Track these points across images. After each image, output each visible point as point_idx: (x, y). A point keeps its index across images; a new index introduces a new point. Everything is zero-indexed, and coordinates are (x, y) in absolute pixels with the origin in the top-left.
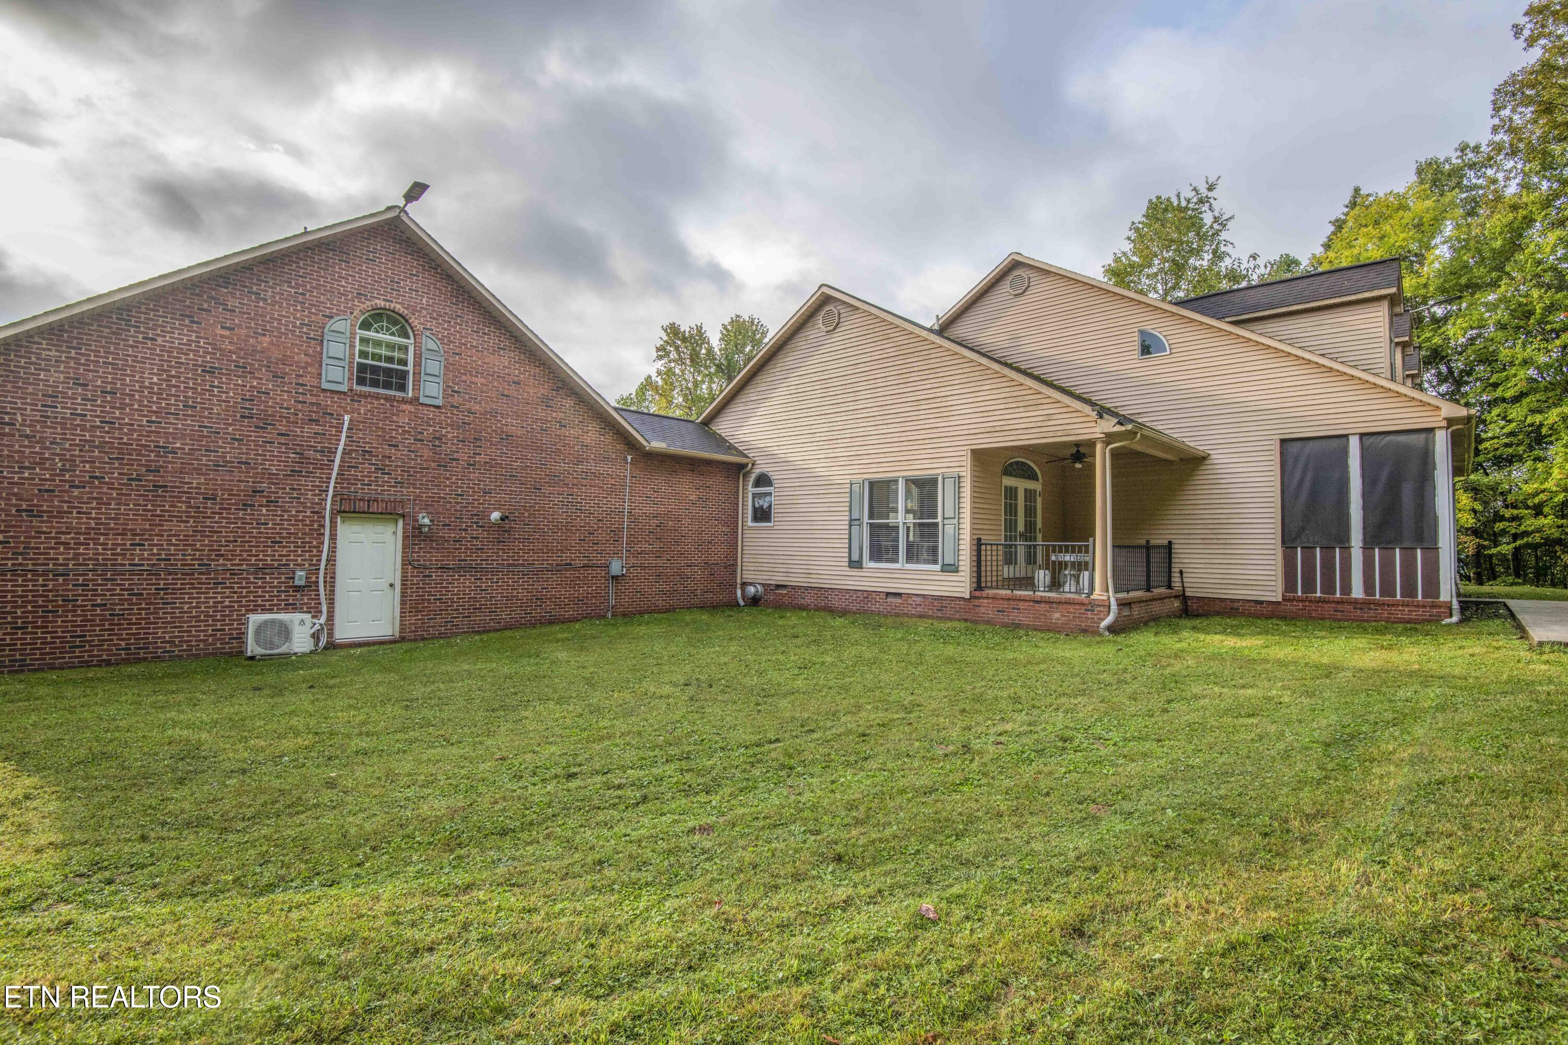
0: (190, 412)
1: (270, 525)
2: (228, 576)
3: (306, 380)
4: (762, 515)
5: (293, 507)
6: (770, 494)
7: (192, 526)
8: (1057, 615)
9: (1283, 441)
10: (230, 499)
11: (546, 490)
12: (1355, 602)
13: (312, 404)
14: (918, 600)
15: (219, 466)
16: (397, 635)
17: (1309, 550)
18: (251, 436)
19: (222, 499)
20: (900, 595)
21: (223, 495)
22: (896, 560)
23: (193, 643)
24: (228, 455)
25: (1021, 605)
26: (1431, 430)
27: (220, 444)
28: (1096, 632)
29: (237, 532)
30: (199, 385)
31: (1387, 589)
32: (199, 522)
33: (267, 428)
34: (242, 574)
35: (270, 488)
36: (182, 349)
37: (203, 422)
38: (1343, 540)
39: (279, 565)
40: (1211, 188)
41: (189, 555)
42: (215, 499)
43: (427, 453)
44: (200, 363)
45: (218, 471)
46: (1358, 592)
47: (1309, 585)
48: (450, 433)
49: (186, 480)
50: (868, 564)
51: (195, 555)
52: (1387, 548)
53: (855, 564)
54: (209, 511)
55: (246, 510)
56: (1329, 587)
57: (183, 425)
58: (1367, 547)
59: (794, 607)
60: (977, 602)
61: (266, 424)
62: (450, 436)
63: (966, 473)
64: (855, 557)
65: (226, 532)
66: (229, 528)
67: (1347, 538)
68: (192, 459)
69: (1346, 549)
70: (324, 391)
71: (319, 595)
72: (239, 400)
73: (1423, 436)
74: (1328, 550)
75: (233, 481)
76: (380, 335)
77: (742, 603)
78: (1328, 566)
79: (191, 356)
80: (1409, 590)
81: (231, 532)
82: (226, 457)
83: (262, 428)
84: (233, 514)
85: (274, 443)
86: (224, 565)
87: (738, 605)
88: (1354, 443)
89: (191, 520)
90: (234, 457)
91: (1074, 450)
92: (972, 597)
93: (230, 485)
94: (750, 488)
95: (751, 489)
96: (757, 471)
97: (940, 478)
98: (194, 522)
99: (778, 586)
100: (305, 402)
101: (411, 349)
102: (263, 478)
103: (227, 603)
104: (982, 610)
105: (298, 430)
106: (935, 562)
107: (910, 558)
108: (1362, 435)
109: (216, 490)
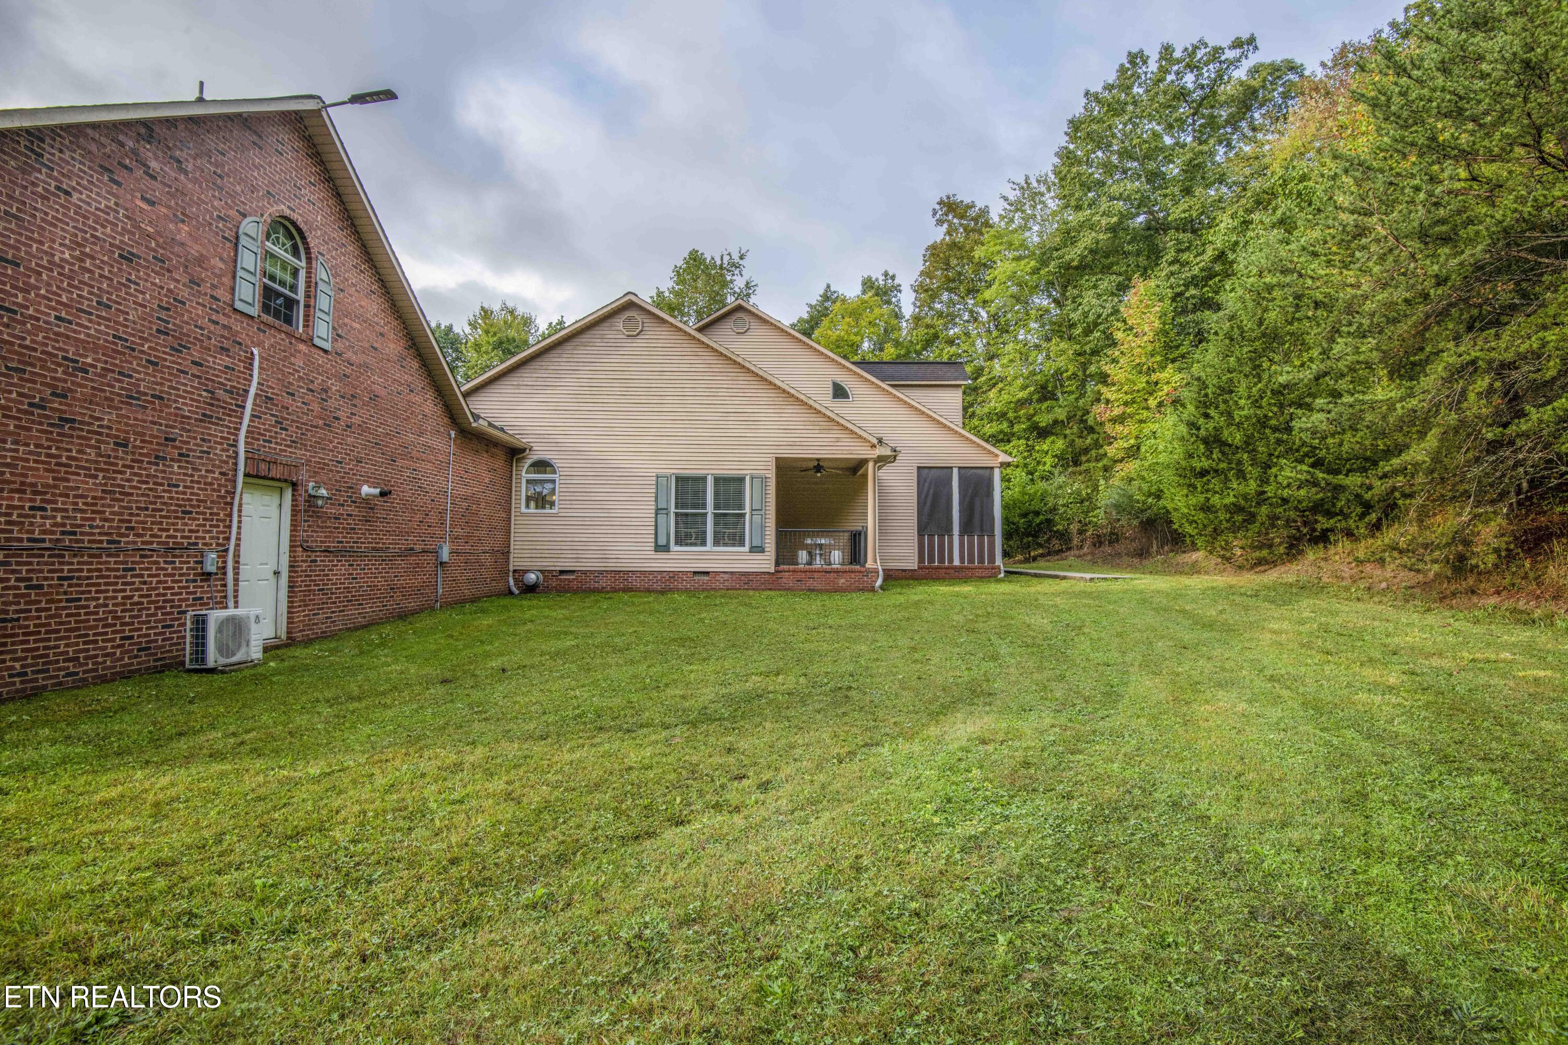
0: (104, 314)
1: (181, 489)
2: (138, 559)
3: (219, 293)
4: (542, 501)
5: (203, 464)
6: (554, 481)
7: (101, 484)
8: (842, 581)
9: (919, 468)
10: (142, 448)
11: (400, 462)
12: (956, 567)
13: (224, 327)
14: (726, 576)
15: (131, 397)
16: (284, 636)
17: (931, 536)
18: (166, 360)
19: (134, 447)
20: (707, 573)
21: (135, 440)
22: (704, 543)
23: (100, 660)
24: (142, 384)
25: (816, 575)
26: (992, 468)
27: (135, 366)
28: (872, 590)
29: (148, 496)
30: (116, 275)
31: (971, 560)
32: (109, 478)
33: (181, 352)
34: (152, 556)
35: (182, 436)
36: (99, 217)
37: (117, 330)
38: (949, 531)
39: (189, 544)
40: (741, 258)
41: (97, 527)
42: (126, 446)
43: (316, 407)
44: (117, 242)
45: (131, 404)
46: (956, 562)
47: (931, 560)
48: (335, 386)
49: (96, 415)
50: (674, 548)
51: (103, 526)
52: (971, 535)
53: (658, 548)
54: (121, 463)
55: (157, 464)
56: (942, 560)
57: (96, 330)
58: (961, 535)
59: (585, 591)
60: (780, 575)
61: (180, 345)
62: (334, 388)
63: (771, 474)
64: (662, 541)
65: (138, 495)
66: (140, 488)
67: (951, 530)
68: (103, 384)
69: (950, 536)
70: (236, 310)
71: (225, 585)
72: (155, 307)
73: (988, 471)
74: (941, 536)
75: (145, 421)
76: (276, 249)
77: (516, 591)
78: (941, 546)
79: (108, 230)
80: (981, 560)
81: (143, 495)
82: (139, 386)
83: (177, 350)
84: (145, 469)
85: (187, 373)
86: (135, 543)
87: (511, 593)
88: (955, 471)
89: (101, 475)
90: (148, 388)
91: (816, 463)
92: (777, 572)
93: (143, 427)
94: (523, 474)
95: (525, 476)
96: (534, 457)
97: (748, 479)
98: (104, 477)
99: (562, 572)
100: (217, 323)
101: (302, 274)
102: (175, 421)
103: (136, 599)
104: (784, 580)
105: (211, 359)
106: (742, 544)
107: (716, 543)
108: (960, 468)
109: (127, 432)
